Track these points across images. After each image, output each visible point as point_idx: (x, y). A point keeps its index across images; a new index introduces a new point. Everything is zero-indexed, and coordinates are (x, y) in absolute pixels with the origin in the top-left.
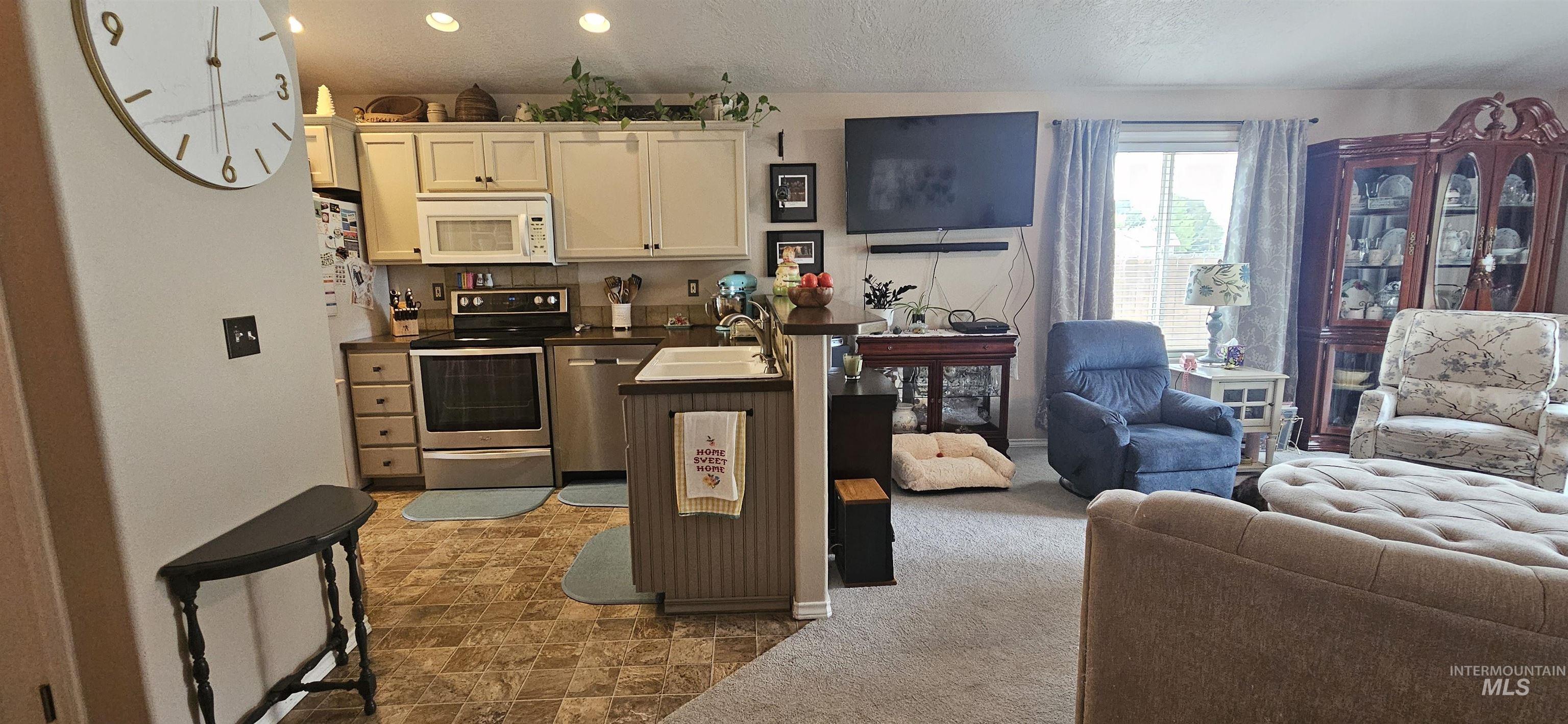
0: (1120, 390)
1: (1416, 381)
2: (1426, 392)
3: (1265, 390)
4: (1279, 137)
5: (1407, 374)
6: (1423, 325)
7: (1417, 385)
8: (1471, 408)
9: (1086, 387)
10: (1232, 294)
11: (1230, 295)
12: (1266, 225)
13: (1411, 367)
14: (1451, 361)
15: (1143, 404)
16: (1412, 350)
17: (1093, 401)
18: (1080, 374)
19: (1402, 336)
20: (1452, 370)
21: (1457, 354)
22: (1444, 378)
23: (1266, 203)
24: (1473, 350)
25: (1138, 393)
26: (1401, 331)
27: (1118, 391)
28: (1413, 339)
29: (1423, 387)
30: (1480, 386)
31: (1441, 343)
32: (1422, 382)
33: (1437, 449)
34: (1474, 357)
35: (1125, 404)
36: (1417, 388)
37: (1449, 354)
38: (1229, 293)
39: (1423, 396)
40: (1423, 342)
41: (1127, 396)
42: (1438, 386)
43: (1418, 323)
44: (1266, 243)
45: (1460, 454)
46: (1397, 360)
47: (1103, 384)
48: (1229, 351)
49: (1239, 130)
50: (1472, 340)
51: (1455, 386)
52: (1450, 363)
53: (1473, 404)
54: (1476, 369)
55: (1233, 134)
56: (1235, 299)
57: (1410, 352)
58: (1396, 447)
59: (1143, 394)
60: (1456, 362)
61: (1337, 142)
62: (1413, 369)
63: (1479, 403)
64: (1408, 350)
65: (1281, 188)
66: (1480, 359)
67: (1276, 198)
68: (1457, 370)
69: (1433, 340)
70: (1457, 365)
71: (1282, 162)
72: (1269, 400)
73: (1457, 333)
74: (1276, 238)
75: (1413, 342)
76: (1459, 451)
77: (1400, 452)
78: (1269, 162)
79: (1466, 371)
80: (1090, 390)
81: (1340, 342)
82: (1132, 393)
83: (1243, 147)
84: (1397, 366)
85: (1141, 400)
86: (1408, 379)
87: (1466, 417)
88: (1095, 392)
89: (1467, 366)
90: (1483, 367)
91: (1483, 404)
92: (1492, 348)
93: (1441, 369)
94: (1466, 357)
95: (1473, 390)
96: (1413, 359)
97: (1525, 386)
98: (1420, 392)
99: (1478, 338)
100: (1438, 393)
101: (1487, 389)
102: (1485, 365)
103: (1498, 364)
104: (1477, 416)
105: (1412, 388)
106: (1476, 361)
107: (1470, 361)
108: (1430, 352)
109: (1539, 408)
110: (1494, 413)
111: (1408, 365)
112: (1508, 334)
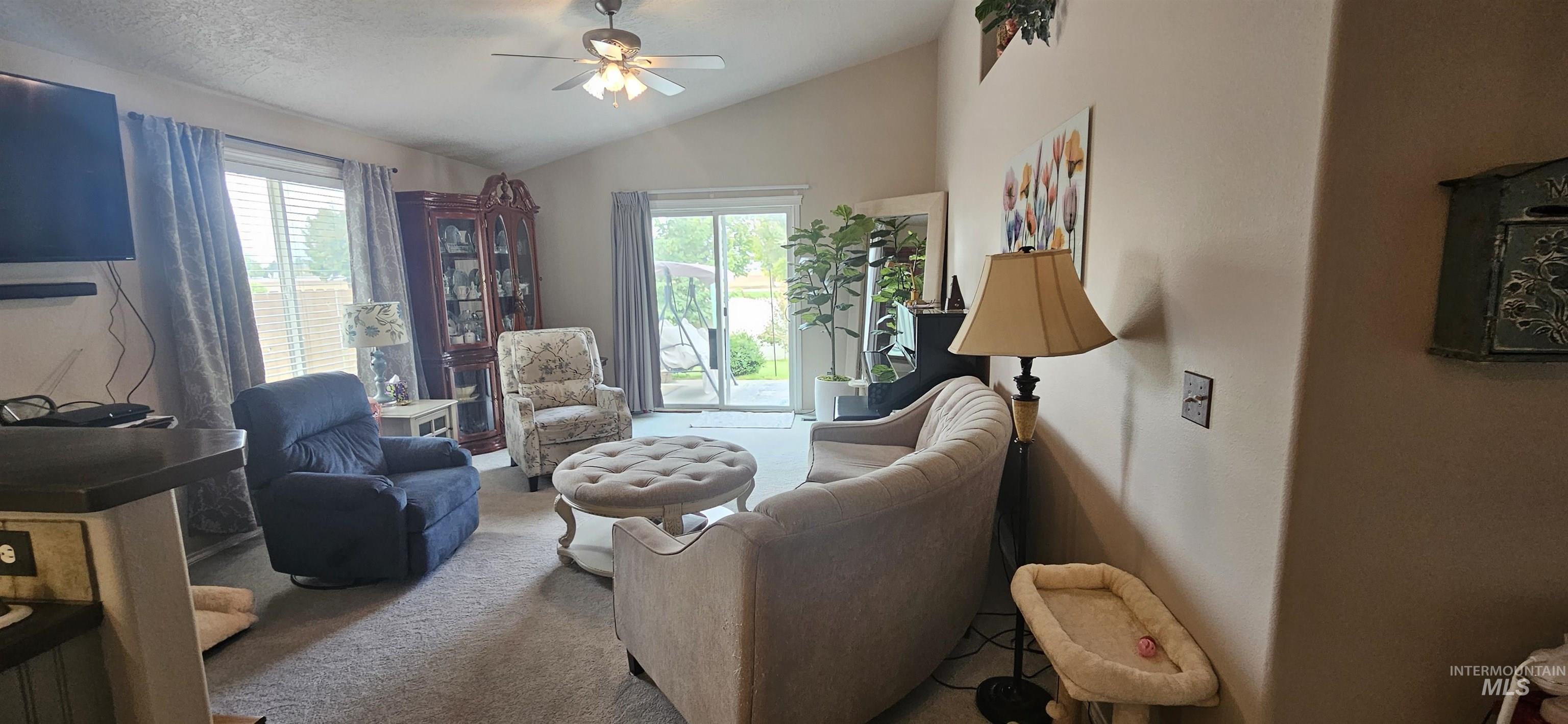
0: (346, 453)
1: (528, 386)
2: (538, 393)
3: (444, 418)
4: (375, 181)
5: (522, 382)
6: (522, 343)
7: (531, 389)
8: (563, 398)
9: (314, 459)
10: (397, 333)
11: (395, 334)
12: (382, 265)
13: (523, 376)
14: (543, 367)
15: (371, 460)
16: (520, 363)
17: (328, 472)
18: (300, 447)
19: (509, 353)
20: (545, 373)
21: (545, 361)
22: (542, 380)
23: (377, 242)
24: (553, 358)
25: (362, 450)
26: (506, 350)
27: (344, 456)
28: (519, 355)
29: (534, 389)
30: (560, 381)
31: (536, 355)
32: (532, 386)
33: (573, 431)
34: (554, 361)
35: (356, 465)
36: (531, 391)
37: (542, 362)
38: (393, 332)
39: (537, 396)
40: (526, 356)
41: (353, 456)
42: (542, 386)
43: (519, 343)
44: (385, 281)
45: (586, 430)
46: (512, 372)
47: (329, 452)
48: (397, 388)
49: (340, 168)
50: (550, 349)
51: (550, 384)
52: (543, 369)
53: (563, 394)
54: (557, 370)
55: (336, 171)
56: (400, 338)
57: (520, 365)
58: (552, 437)
59: (366, 450)
60: (546, 367)
61: (422, 194)
62: (525, 377)
63: (566, 394)
64: (518, 363)
65: (387, 230)
66: (558, 363)
67: (384, 238)
68: (548, 373)
69: (532, 354)
70: (548, 370)
71: (383, 206)
72: (448, 426)
73: (543, 347)
74: (393, 278)
75: (520, 357)
76: (584, 428)
77: (555, 440)
78: (373, 203)
79: (553, 373)
80: (320, 461)
81: (454, 364)
82: (358, 453)
83: (348, 186)
84: (514, 377)
85: (367, 457)
86: (524, 385)
87: (562, 404)
88: (326, 461)
89: (552, 369)
90: (560, 368)
91: (568, 393)
92: (561, 354)
93: (540, 374)
94: (550, 363)
95: (560, 385)
96: (523, 370)
97: (582, 377)
98: (534, 393)
99: (553, 348)
100: (544, 392)
101: (566, 382)
102: (561, 366)
103: (567, 365)
104: (567, 403)
105: (529, 391)
106: (555, 365)
107: (553, 365)
108: (531, 363)
109: (593, 389)
110: (574, 398)
111: (521, 375)
112: (567, 344)
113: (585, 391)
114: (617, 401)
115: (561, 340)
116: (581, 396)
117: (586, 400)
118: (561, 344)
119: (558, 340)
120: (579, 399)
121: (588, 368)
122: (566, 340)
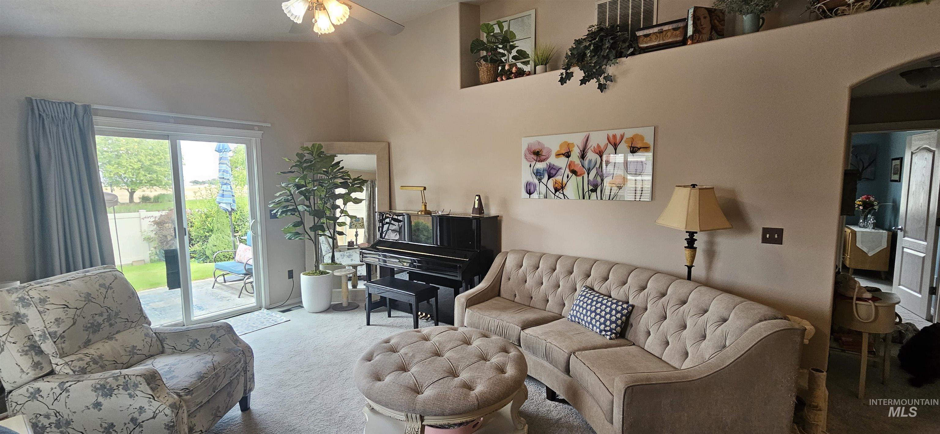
1: (74, 357)
2: (95, 362)
5: (62, 355)
6: (51, 301)
7: (81, 359)
8: (123, 357)
13: (63, 345)
14: (89, 325)
16: (56, 329)
19: (16, 321)
20: (92, 332)
21: (91, 317)
22: (87, 343)
24: (99, 309)
28: (50, 317)
30: (110, 338)
31: (78, 312)
34: (101, 315)
36: (85, 362)
37: (86, 320)
39: (96, 366)
40: (63, 316)
42: (92, 351)
43: (42, 301)
46: (36, 346)
50: (93, 300)
51: (99, 345)
52: (89, 327)
53: (122, 353)
54: (105, 325)
57: (56, 332)
60: (92, 325)
62: (66, 346)
63: (125, 350)
64: (52, 330)
66: (105, 316)
68: (94, 332)
69: (71, 312)
70: (95, 328)
73: (83, 299)
75: (53, 320)
79: (101, 330)
86: (67, 359)
87: (125, 366)
89: (100, 325)
90: (107, 321)
91: (128, 349)
92: (109, 303)
93: (85, 336)
94: (97, 317)
95: (112, 343)
96: (64, 337)
97: (134, 324)
98: (91, 363)
99: (96, 297)
100: (101, 357)
101: (117, 336)
102: (109, 319)
103: (117, 314)
104: (132, 361)
105: (82, 364)
106: (103, 318)
107: (100, 320)
108: (74, 324)
109: (154, 335)
110: (139, 352)
111: (60, 345)
112: (112, 288)
113: (149, 340)
114: (230, 335)
115: (101, 285)
116: (147, 347)
117: (154, 350)
118: (103, 291)
119: (97, 286)
120: (146, 352)
121: (139, 313)
122: (107, 284)
